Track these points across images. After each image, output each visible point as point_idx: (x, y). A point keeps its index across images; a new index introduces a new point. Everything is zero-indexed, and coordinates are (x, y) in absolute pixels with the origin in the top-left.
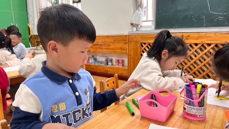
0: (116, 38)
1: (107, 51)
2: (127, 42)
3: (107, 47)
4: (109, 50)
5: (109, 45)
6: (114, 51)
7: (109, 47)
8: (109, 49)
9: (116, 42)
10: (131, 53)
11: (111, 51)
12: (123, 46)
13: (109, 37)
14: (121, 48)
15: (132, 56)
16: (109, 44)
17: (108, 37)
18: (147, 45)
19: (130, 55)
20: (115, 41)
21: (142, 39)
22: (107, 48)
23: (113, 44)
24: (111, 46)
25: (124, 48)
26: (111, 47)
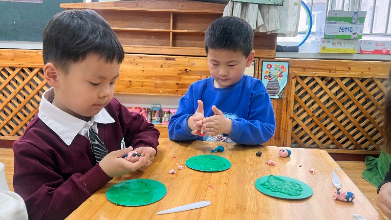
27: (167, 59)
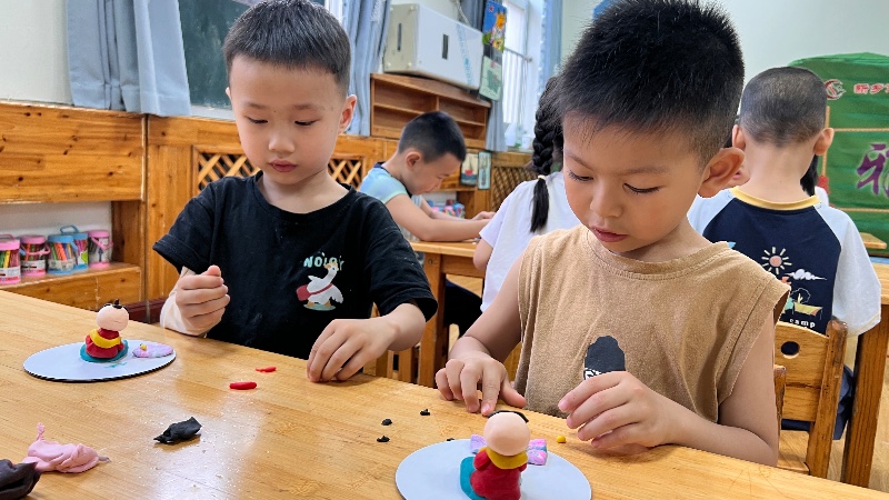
0: (81, 125)
1: (18, 197)
2: (141, 148)
3: (24, 174)
4: (34, 191)
5: (39, 162)
6: (72, 190)
7: (35, 173)
8: (31, 185)
9: (81, 142)
10: (158, 195)
11: (51, 191)
12: (120, 167)
13: (33, 116)
14: (111, 174)
15: (163, 210)
16: (37, 151)
17: (29, 112)
18: (214, 160)
19: (154, 205)
20: (75, 140)
21: (199, 137)
22: (21, 179)
23: (65, 153)
24: (48, 165)
25: (126, 173)
26: (50, 169)
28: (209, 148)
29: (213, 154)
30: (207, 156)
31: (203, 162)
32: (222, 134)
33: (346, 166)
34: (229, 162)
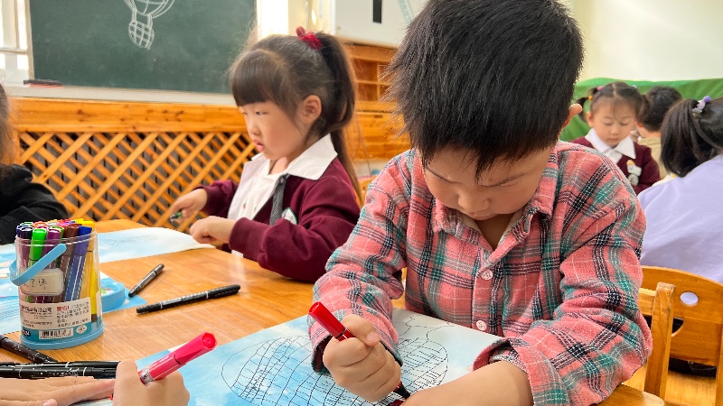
18: (45, 139)
27: (376, 117)
28: (35, 128)
29: (44, 133)
30: (35, 136)
31: (29, 140)
32: (53, 112)
33: (242, 138)
34: (67, 140)
